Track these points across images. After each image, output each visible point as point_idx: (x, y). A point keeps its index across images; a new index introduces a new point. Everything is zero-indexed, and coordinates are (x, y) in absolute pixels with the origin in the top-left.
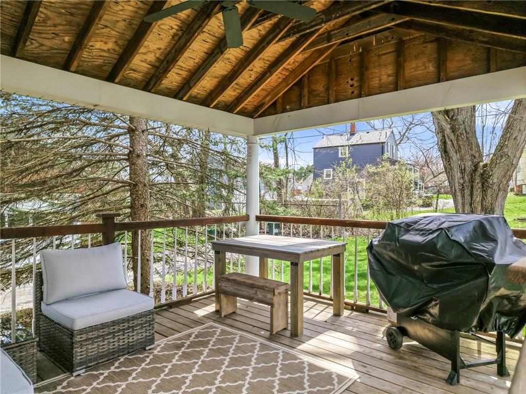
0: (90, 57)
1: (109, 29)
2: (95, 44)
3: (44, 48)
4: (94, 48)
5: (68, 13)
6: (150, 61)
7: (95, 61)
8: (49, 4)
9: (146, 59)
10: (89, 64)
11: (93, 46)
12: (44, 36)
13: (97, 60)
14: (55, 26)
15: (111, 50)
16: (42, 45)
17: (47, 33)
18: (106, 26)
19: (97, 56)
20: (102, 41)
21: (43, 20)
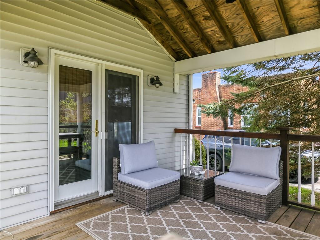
0: (268, 28)
1: (261, 8)
2: (263, 20)
3: (244, 37)
4: (264, 22)
5: (237, 15)
6: (308, 5)
7: (272, 28)
8: (227, 18)
9: (303, 6)
10: (271, 31)
11: (263, 22)
12: (239, 31)
13: (273, 27)
14: (238, 24)
15: (274, 17)
16: (242, 36)
17: (239, 30)
18: (258, 7)
19: (271, 25)
20: (264, 16)
21: (232, 25)
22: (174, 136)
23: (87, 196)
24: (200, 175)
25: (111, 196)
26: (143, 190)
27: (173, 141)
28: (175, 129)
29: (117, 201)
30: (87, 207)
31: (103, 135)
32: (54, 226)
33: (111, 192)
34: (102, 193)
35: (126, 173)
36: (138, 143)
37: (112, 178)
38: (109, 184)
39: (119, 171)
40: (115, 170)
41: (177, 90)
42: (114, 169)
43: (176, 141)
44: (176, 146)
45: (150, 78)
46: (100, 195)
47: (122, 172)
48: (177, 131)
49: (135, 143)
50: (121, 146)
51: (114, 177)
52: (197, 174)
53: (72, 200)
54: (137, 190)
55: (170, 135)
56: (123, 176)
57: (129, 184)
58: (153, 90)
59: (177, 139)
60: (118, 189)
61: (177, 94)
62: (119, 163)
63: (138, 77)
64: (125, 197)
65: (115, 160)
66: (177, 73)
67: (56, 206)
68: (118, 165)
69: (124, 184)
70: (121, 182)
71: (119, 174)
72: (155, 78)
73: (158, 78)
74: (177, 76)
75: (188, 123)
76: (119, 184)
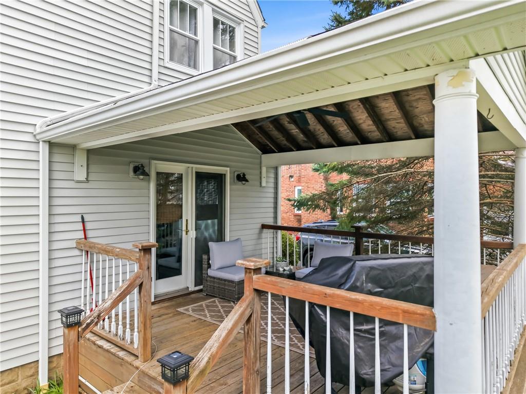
22: (260, 232)
23: (178, 291)
24: (284, 270)
25: (200, 291)
26: (232, 282)
27: (259, 238)
28: (262, 225)
29: (207, 295)
30: (181, 300)
31: (193, 234)
32: (159, 311)
33: (201, 287)
34: (192, 288)
35: (215, 269)
36: (224, 241)
37: (202, 273)
38: (199, 280)
39: (209, 266)
40: (205, 266)
41: (264, 184)
42: (203, 266)
43: (263, 237)
44: (263, 242)
45: (236, 175)
46: (190, 290)
47: (212, 267)
48: (264, 227)
49: (222, 241)
50: (211, 244)
51: (203, 272)
52: (281, 270)
53: (166, 294)
54: (226, 283)
55: (257, 231)
56: (213, 271)
57: (219, 278)
58: (239, 186)
59: (264, 235)
60: (209, 283)
61: (264, 187)
62: (209, 259)
63: (225, 174)
64: (215, 290)
65: (205, 257)
66: (264, 166)
67: (156, 297)
68: (208, 261)
69: (214, 278)
70: (211, 277)
71: (209, 270)
72: (241, 175)
73: (244, 175)
74: (264, 170)
75: (276, 218)
76: (208, 279)
